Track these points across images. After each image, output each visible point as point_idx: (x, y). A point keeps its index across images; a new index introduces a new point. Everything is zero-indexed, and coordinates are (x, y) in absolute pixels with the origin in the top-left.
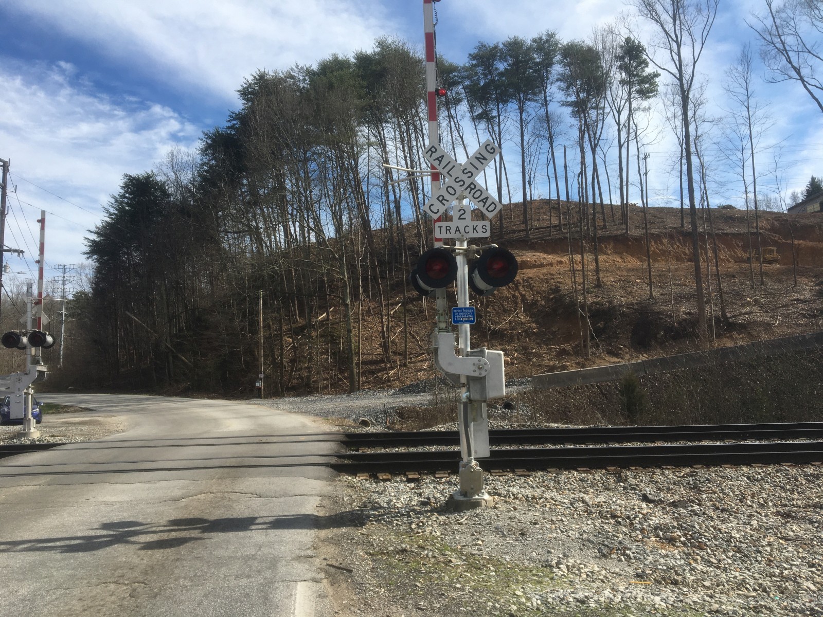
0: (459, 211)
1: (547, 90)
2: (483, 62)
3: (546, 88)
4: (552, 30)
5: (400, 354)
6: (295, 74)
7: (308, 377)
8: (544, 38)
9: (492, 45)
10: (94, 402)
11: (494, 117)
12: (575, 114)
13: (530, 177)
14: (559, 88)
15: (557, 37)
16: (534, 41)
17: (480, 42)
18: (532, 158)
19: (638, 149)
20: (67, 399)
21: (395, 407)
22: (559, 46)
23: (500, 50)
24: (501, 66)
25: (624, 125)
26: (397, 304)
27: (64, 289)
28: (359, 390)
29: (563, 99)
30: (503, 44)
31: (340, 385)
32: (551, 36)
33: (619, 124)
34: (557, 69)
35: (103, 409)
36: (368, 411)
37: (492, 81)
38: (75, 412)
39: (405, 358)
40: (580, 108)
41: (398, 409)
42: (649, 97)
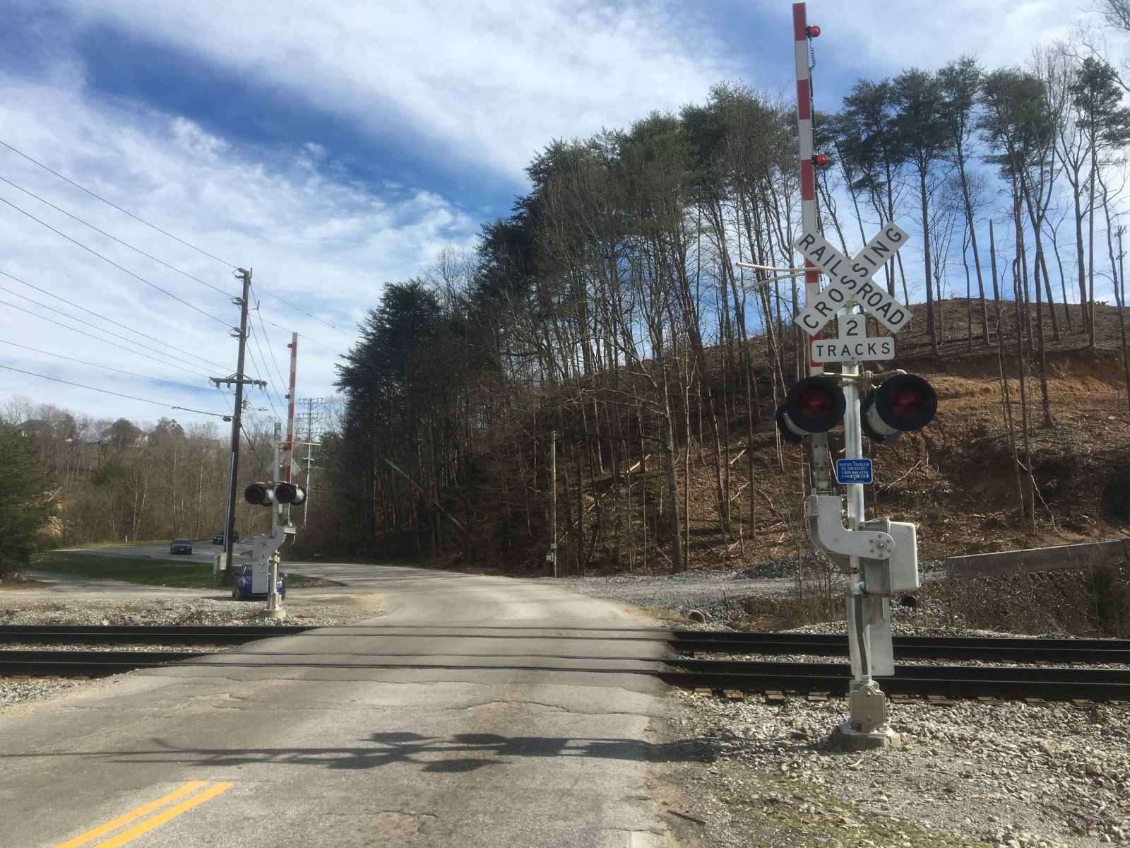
0: (848, 323)
1: (962, 142)
2: (864, 107)
3: (961, 139)
4: (969, 55)
5: (744, 522)
6: (602, 143)
7: (616, 550)
8: (957, 67)
9: (878, 83)
10: (344, 574)
11: (883, 184)
12: (1005, 174)
13: (937, 267)
14: (981, 138)
15: (977, 65)
16: (942, 73)
17: (860, 80)
18: (941, 241)
19: (1108, 221)
20: (314, 569)
21: (740, 596)
22: (981, 77)
23: (891, 89)
24: (892, 112)
25: (1084, 186)
26: (739, 451)
27: (310, 430)
28: (685, 570)
29: (988, 153)
30: (894, 80)
31: (659, 562)
32: (968, 64)
33: (1076, 185)
34: (978, 110)
35: (357, 584)
36: (701, 601)
37: (879, 133)
38: (322, 586)
39: (752, 527)
40: (1014, 165)
41: (744, 599)
42: (1124, 144)
